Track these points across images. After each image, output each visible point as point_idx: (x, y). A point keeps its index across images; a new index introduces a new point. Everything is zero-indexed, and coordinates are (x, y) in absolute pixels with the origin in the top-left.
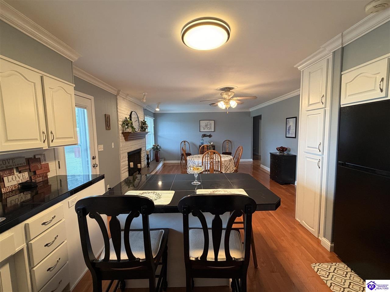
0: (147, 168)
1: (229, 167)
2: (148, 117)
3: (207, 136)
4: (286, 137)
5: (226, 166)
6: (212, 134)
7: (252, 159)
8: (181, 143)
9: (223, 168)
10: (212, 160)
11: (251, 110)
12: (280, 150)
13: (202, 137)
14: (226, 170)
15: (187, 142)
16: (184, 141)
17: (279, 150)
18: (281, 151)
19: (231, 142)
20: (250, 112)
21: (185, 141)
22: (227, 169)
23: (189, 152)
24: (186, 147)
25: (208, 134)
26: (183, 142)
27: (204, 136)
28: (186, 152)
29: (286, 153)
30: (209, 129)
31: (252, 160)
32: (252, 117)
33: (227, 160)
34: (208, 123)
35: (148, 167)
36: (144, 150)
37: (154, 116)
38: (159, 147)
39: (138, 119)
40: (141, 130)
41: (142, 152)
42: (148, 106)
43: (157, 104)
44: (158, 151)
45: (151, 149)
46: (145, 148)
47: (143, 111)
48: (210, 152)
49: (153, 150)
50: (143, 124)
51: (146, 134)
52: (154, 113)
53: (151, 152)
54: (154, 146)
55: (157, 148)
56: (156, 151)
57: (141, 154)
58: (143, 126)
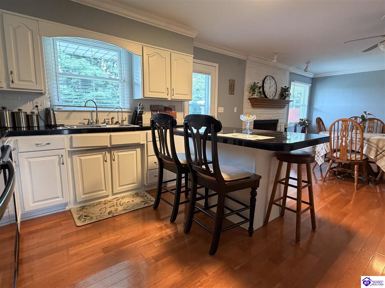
2: (296, 82)
5: (380, 149)
10: (344, 132)
36: (283, 123)
37: (312, 82)
38: (307, 122)
39: (275, 84)
40: (280, 99)
41: (279, 125)
42: (296, 68)
43: (306, 63)
44: (306, 128)
45: (297, 125)
46: (284, 121)
47: (289, 76)
48: (342, 121)
49: (300, 126)
50: (284, 92)
51: (288, 103)
52: (313, 78)
53: (297, 128)
54: (300, 120)
55: (304, 123)
56: (303, 127)
57: (277, 127)
58: (284, 93)
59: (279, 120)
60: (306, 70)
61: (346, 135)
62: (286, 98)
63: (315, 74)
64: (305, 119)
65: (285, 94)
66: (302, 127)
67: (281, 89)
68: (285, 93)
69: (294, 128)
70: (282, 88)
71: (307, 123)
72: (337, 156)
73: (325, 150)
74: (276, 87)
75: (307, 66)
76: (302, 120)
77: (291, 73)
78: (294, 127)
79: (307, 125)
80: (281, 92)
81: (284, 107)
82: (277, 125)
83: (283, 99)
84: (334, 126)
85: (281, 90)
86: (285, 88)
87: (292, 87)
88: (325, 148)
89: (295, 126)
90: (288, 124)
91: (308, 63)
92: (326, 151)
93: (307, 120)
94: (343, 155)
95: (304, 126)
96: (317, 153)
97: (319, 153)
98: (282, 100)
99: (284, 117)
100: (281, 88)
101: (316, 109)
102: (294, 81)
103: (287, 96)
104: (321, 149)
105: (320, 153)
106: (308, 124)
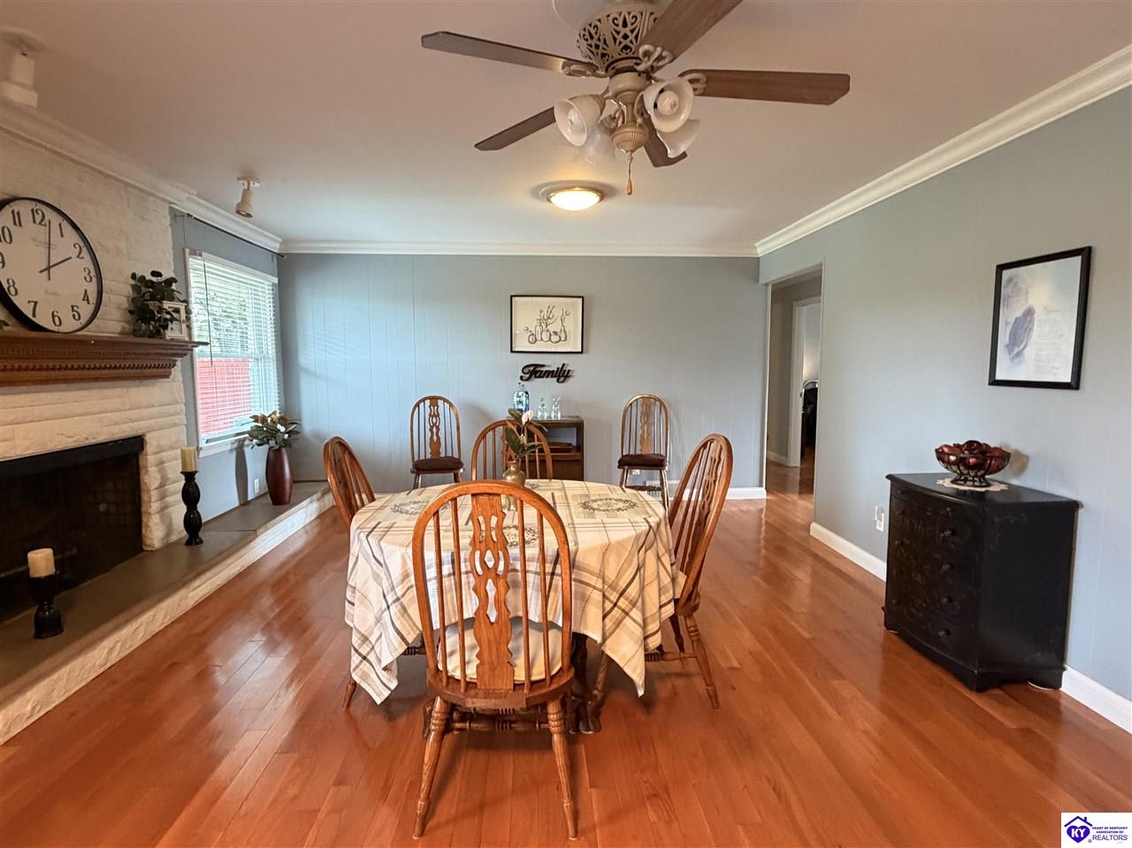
0: (185, 550)
1: (633, 591)
2: (210, 260)
3: (549, 374)
4: (994, 382)
5: (613, 587)
6: (572, 363)
7: (763, 489)
8: (417, 405)
9: (585, 600)
10: (489, 554)
11: (761, 249)
12: (961, 461)
13: (521, 378)
14: (616, 613)
15: (445, 400)
16: (431, 398)
17: (957, 463)
18: (969, 467)
19: (662, 404)
20: (759, 258)
21: (434, 400)
22: (623, 603)
23: (456, 456)
24: (442, 427)
25: (553, 363)
26: (423, 400)
27: (534, 372)
28: (442, 450)
29: (997, 484)
30: (554, 338)
31: (760, 493)
32: (767, 285)
33: (621, 544)
34: (551, 309)
35: (188, 543)
36: (173, 448)
37: (279, 269)
38: (282, 429)
39: (85, 253)
40: (135, 333)
41: (150, 459)
42: (198, 195)
43: (239, 179)
44: (284, 450)
45: (245, 439)
46: (181, 434)
47: (171, 225)
48: (473, 495)
49: (259, 445)
50: (153, 298)
51: (182, 355)
52: (280, 255)
53: (247, 451)
54: (256, 421)
55: (273, 433)
56: (270, 448)
57: (143, 472)
58: (152, 305)
59: (147, 438)
60: (242, 211)
61: (496, 565)
62: (166, 327)
63: (285, 242)
64: (274, 413)
65: (161, 310)
66: (266, 447)
67: (133, 282)
68: (157, 303)
69: (234, 454)
70: (139, 282)
71: (285, 433)
72: (464, 675)
73: (399, 633)
74: (91, 268)
75: (246, 193)
76: (264, 419)
77: (176, 215)
78: (231, 450)
79: (284, 440)
80: (133, 299)
81: (161, 371)
82: (141, 463)
83: (151, 336)
84: (431, 523)
85: (135, 288)
86: (154, 279)
87: (194, 278)
88: (397, 624)
89: (236, 445)
90: (202, 444)
91: (248, 176)
92: (403, 639)
93: (283, 420)
94: (493, 669)
95: (272, 443)
96: (355, 640)
97: (365, 639)
98: (147, 340)
99: (175, 419)
100: (133, 276)
101: (307, 371)
102: (200, 255)
103: (172, 320)
104: (372, 620)
105: (373, 639)
106: (286, 436)
